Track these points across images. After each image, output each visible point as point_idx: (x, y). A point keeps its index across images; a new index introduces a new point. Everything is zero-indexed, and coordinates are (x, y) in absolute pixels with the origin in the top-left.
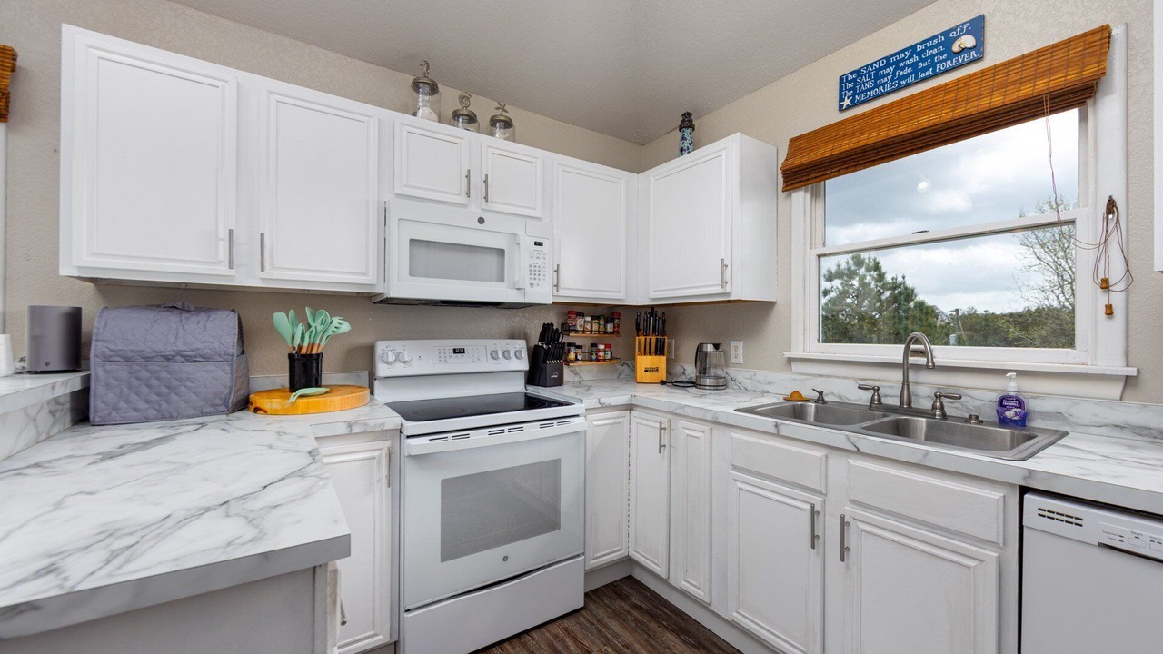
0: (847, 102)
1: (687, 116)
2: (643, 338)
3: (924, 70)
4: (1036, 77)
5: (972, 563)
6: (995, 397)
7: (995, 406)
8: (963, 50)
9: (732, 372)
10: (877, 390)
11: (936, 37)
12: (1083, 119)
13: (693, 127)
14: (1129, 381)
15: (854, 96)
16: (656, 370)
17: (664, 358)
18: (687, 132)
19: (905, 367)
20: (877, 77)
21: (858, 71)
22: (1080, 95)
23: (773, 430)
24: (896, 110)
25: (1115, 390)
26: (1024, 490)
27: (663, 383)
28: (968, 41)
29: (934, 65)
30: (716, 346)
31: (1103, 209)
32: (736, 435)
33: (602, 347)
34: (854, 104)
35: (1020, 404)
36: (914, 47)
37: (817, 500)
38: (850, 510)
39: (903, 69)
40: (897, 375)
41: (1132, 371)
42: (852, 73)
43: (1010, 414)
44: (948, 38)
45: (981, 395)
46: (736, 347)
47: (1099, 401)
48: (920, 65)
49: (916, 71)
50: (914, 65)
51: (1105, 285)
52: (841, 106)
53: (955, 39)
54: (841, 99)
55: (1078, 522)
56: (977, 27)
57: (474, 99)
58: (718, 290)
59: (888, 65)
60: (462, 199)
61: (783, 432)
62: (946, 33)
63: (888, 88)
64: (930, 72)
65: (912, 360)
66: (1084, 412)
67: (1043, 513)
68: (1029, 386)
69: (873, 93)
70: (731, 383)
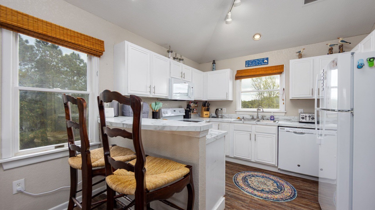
0: (247, 66)
1: (214, 61)
2: (205, 108)
3: (260, 64)
4: (275, 70)
5: (273, 137)
6: (270, 116)
7: (270, 118)
8: (266, 62)
9: (223, 114)
10: (253, 116)
11: (261, 59)
12: (280, 76)
13: (215, 63)
14: (285, 113)
15: (248, 65)
16: (207, 115)
17: (209, 112)
18: (214, 64)
19: (258, 112)
20: (252, 63)
21: (249, 61)
22: (280, 73)
23: (243, 123)
24: (256, 70)
25: (284, 114)
26: (278, 126)
27: (209, 117)
28: (266, 61)
29: (261, 63)
30: (221, 109)
31: (283, 90)
32: (235, 124)
33: (195, 110)
34: (248, 66)
35: (273, 117)
36: (258, 59)
37: (250, 133)
38: (256, 133)
39: (256, 62)
40: (256, 113)
41: (286, 112)
42: (248, 61)
43: (272, 118)
44: (263, 60)
45: (268, 116)
46: (224, 109)
47: (282, 116)
48: (259, 63)
49: (258, 64)
50: (258, 62)
51: (283, 100)
52: (246, 66)
53: (264, 60)
54: (246, 65)
55: (284, 129)
56: (267, 59)
57: (177, 54)
58: (226, 98)
59: (254, 61)
60: (180, 78)
61: (244, 123)
62: (263, 59)
63: (254, 65)
64: (261, 64)
65: (259, 111)
66: (281, 118)
67: (281, 129)
68: (275, 114)
69: (251, 65)
70: (223, 116)
